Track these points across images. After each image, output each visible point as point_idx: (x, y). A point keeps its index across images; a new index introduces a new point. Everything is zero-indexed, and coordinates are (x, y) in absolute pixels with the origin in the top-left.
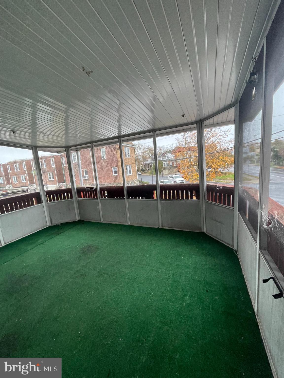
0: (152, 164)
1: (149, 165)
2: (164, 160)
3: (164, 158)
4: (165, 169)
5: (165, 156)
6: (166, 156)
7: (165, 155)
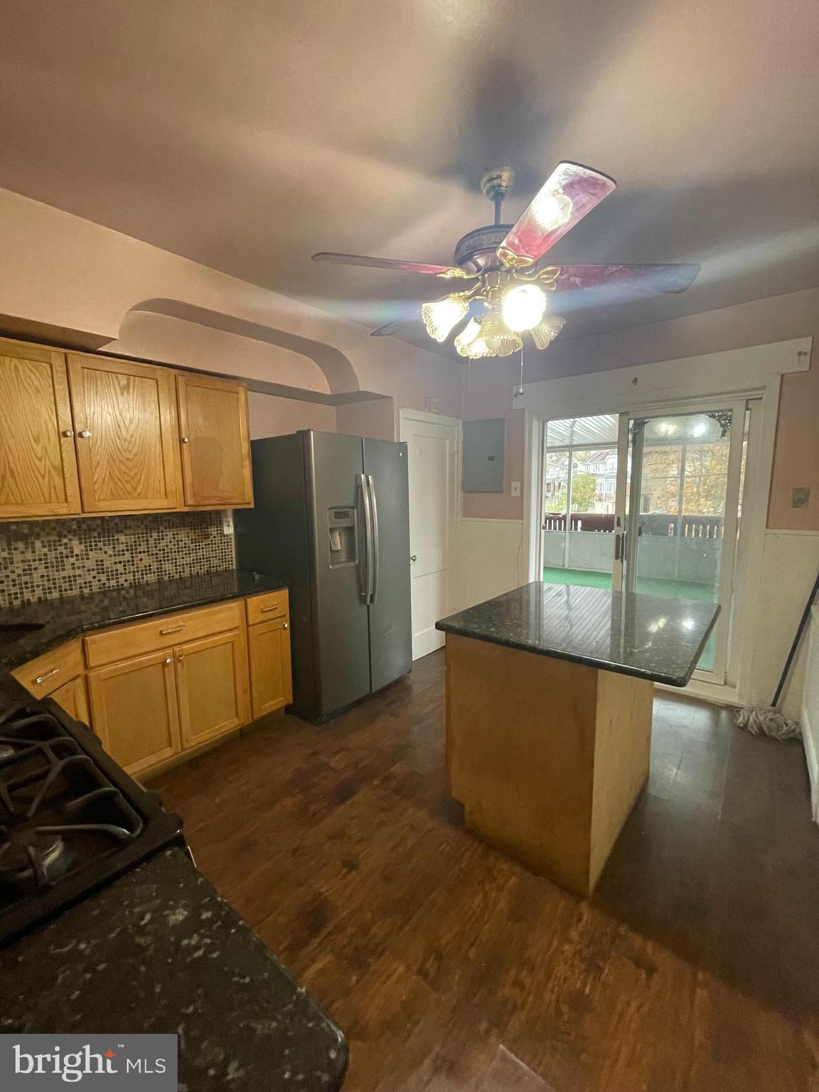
0: (560, 484)
1: (552, 485)
2: (601, 472)
3: (601, 467)
4: (600, 500)
5: (605, 463)
6: (608, 463)
7: (604, 459)
